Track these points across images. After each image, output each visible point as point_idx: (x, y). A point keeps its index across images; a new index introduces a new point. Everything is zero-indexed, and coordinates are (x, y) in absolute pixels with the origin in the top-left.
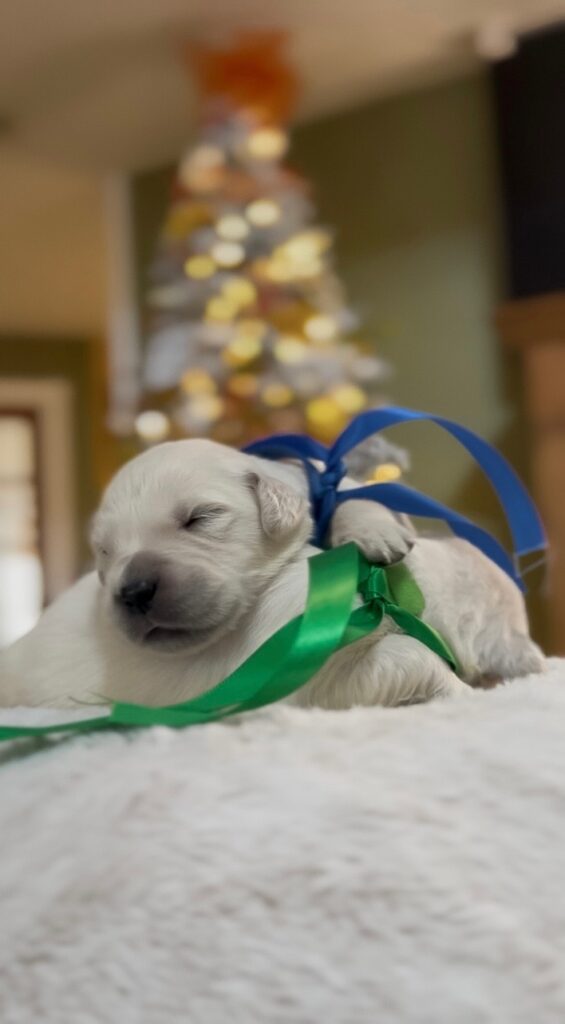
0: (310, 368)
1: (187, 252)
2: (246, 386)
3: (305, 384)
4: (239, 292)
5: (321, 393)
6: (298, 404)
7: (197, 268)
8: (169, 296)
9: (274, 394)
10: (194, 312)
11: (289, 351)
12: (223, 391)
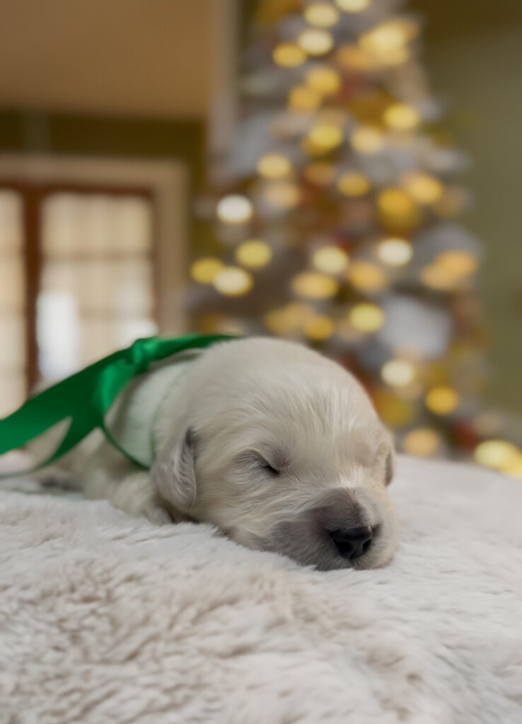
0: (385, 159)
2: (322, 174)
4: (324, 80)
6: (372, 195)
7: (286, 56)
9: (351, 184)
11: (367, 141)
12: (301, 179)
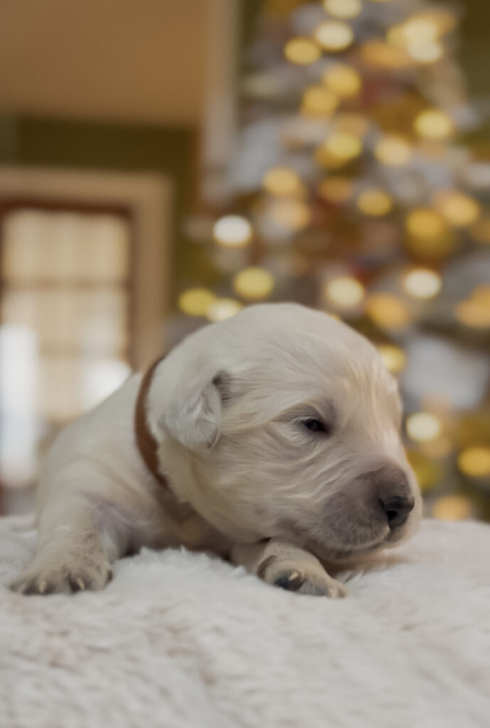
0: (414, 174)
1: (289, 34)
2: (338, 191)
3: (407, 191)
4: (343, 80)
5: (424, 203)
6: (397, 215)
7: (299, 52)
8: (266, 85)
9: (372, 201)
10: (289, 105)
11: (393, 152)
12: (315, 199)
